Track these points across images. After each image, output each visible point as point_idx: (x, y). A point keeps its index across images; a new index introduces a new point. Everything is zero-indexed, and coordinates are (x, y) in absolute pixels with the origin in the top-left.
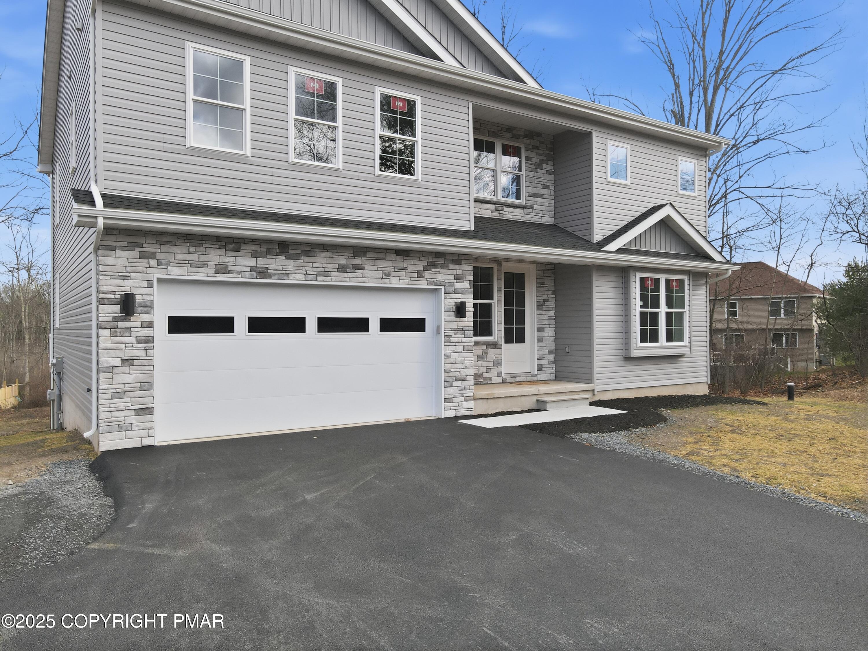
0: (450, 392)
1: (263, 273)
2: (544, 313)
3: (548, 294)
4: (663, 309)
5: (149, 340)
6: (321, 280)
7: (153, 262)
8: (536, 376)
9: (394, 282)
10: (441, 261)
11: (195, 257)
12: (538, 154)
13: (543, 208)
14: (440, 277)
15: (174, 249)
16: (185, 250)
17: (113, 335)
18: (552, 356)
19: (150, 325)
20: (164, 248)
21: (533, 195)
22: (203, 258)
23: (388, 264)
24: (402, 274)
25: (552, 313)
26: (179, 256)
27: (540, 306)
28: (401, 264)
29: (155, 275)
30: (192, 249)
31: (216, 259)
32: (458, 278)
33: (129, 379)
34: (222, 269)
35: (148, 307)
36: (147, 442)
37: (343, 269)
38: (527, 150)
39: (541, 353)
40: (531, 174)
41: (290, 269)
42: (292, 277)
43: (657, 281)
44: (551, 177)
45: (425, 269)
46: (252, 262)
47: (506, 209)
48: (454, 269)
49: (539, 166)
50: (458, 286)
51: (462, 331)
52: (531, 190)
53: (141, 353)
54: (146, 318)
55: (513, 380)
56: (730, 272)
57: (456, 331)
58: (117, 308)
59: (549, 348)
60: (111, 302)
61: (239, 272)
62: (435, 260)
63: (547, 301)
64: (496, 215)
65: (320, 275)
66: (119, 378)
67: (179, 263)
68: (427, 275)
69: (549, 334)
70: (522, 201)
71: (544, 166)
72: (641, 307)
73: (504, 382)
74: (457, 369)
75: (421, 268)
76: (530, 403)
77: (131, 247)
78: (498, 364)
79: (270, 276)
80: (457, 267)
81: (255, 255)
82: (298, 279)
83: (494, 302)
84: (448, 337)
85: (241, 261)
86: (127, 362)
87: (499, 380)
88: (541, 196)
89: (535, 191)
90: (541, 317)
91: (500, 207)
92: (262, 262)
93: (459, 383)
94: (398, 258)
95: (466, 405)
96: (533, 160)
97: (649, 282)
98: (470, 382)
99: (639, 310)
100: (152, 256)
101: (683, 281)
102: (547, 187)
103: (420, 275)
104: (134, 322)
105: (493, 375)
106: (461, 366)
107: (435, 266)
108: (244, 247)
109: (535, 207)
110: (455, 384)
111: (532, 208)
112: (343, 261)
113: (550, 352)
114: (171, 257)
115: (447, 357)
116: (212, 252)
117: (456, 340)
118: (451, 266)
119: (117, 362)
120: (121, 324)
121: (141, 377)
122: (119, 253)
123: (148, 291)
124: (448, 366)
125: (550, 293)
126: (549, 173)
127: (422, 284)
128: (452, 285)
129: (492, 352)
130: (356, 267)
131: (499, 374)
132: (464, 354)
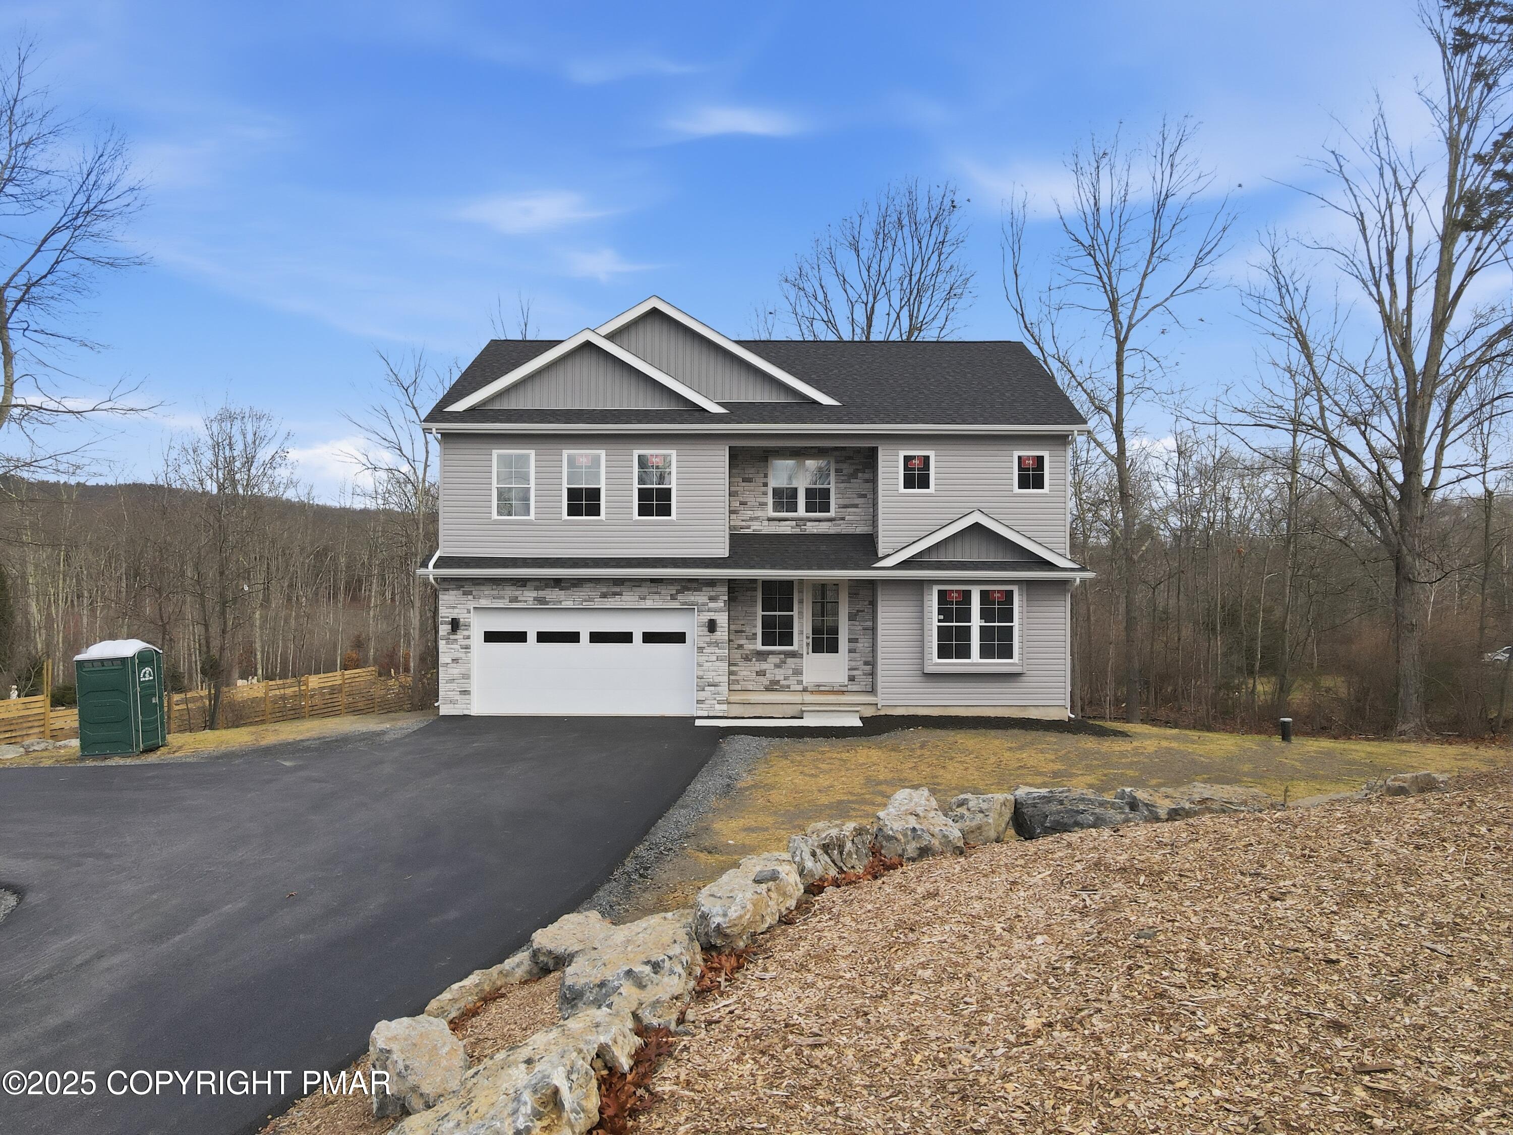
0: (702, 695)
1: (541, 600)
2: (857, 623)
3: (863, 605)
4: (976, 622)
5: (467, 647)
6: (586, 605)
7: (470, 597)
8: (846, 686)
9: (649, 604)
10: (695, 585)
11: (495, 592)
12: (852, 464)
13: (858, 518)
14: (693, 598)
15: (482, 588)
16: (490, 588)
17: (448, 643)
18: (868, 668)
19: (468, 637)
20: (477, 587)
21: (845, 506)
22: (501, 592)
23: (644, 590)
24: (657, 597)
25: (870, 624)
26: (486, 593)
27: (852, 617)
28: (655, 590)
29: (472, 605)
30: (494, 587)
31: (509, 592)
32: (712, 599)
33: (456, 671)
34: (514, 600)
35: (467, 626)
36: (467, 712)
37: (604, 596)
38: (837, 462)
39: (853, 663)
40: (842, 485)
41: (562, 598)
42: (563, 603)
43: (967, 595)
44: (870, 485)
45: (678, 592)
46: (534, 594)
47: (808, 524)
48: (708, 592)
49: (854, 475)
50: (712, 605)
51: (717, 644)
52: (841, 502)
53: (463, 655)
54: (466, 633)
55: (816, 689)
56: (1078, 580)
57: (710, 644)
58: (450, 627)
59: (863, 659)
60: (446, 623)
61: (526, 601)
62: (689, 585)
63: (863, 611)
64: (797, 531)
65: (586, 601)
66: (451, 671)
67: (486, 597)
68: (680, 597)
69: (863, 644)
70: (832, 514)
71: (860, 475)
72: (939, 621)
73: (805, 690)
74: (710, 676)
75: (674, 592)
76: (791, 710)
77: (458, 588)
78: (798, 672)
79: (547, 603)
80: (710, 589)
81: (537, 589)
82: (568, 604)
83: (795, 613)
84: (701, 649)
85: (526, 593)
86: (455, 660)
87: (800, 688)
88: (856, 506)
89: (847, 502)
90: (852, 627)
91: (801, 523)
92: (541, 593)
93: (713, 688)
94: (653, 585)
95: (718, 707)
96: (845, 472)
97: (955, 595)
98: (724, 688)
99: (936, 624)
100: (470, 593)
101: (1011, 593)
102: (864, 496)
103: (673, 597)
104: (459, 636)
105: (792, 682)
106: (714, 674)
107: (688, 589)
108: (528, 583)
109: (847, 518)
110: (707, 688)
111: (843, 519)
112: (604, 590)
113: (866, 663)
114: (481, 593)
115: (700, 665)
116: (507, 588)
117: (709, 651)
118: (704, 589)
119: (450, 661)
120: (452, 637)
121: (463, 671)
122: (451, 592)
123: (467, 615)
124: (701, 673)
125: (867, 603)
126: (867, 481)
127: (675, 605)
128: (704, 604)
129: (789, 660)
130: (615, 594)
131: (800, 682)
132: (718, 663)
